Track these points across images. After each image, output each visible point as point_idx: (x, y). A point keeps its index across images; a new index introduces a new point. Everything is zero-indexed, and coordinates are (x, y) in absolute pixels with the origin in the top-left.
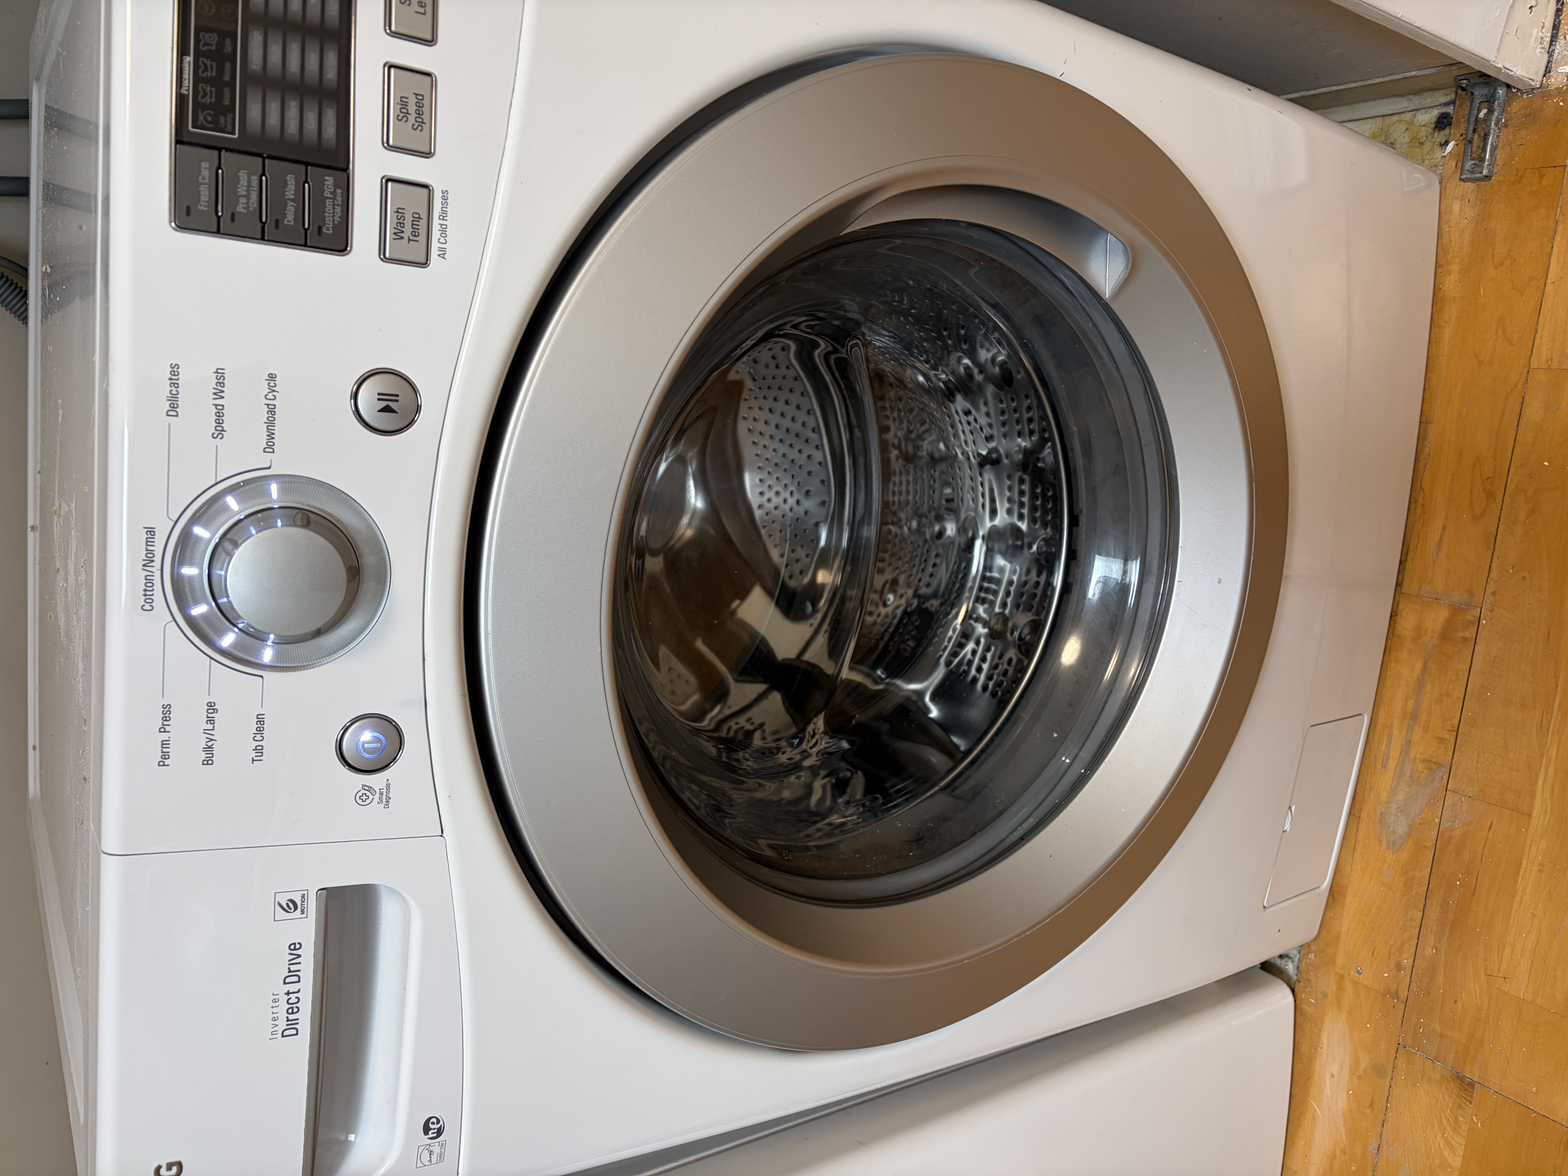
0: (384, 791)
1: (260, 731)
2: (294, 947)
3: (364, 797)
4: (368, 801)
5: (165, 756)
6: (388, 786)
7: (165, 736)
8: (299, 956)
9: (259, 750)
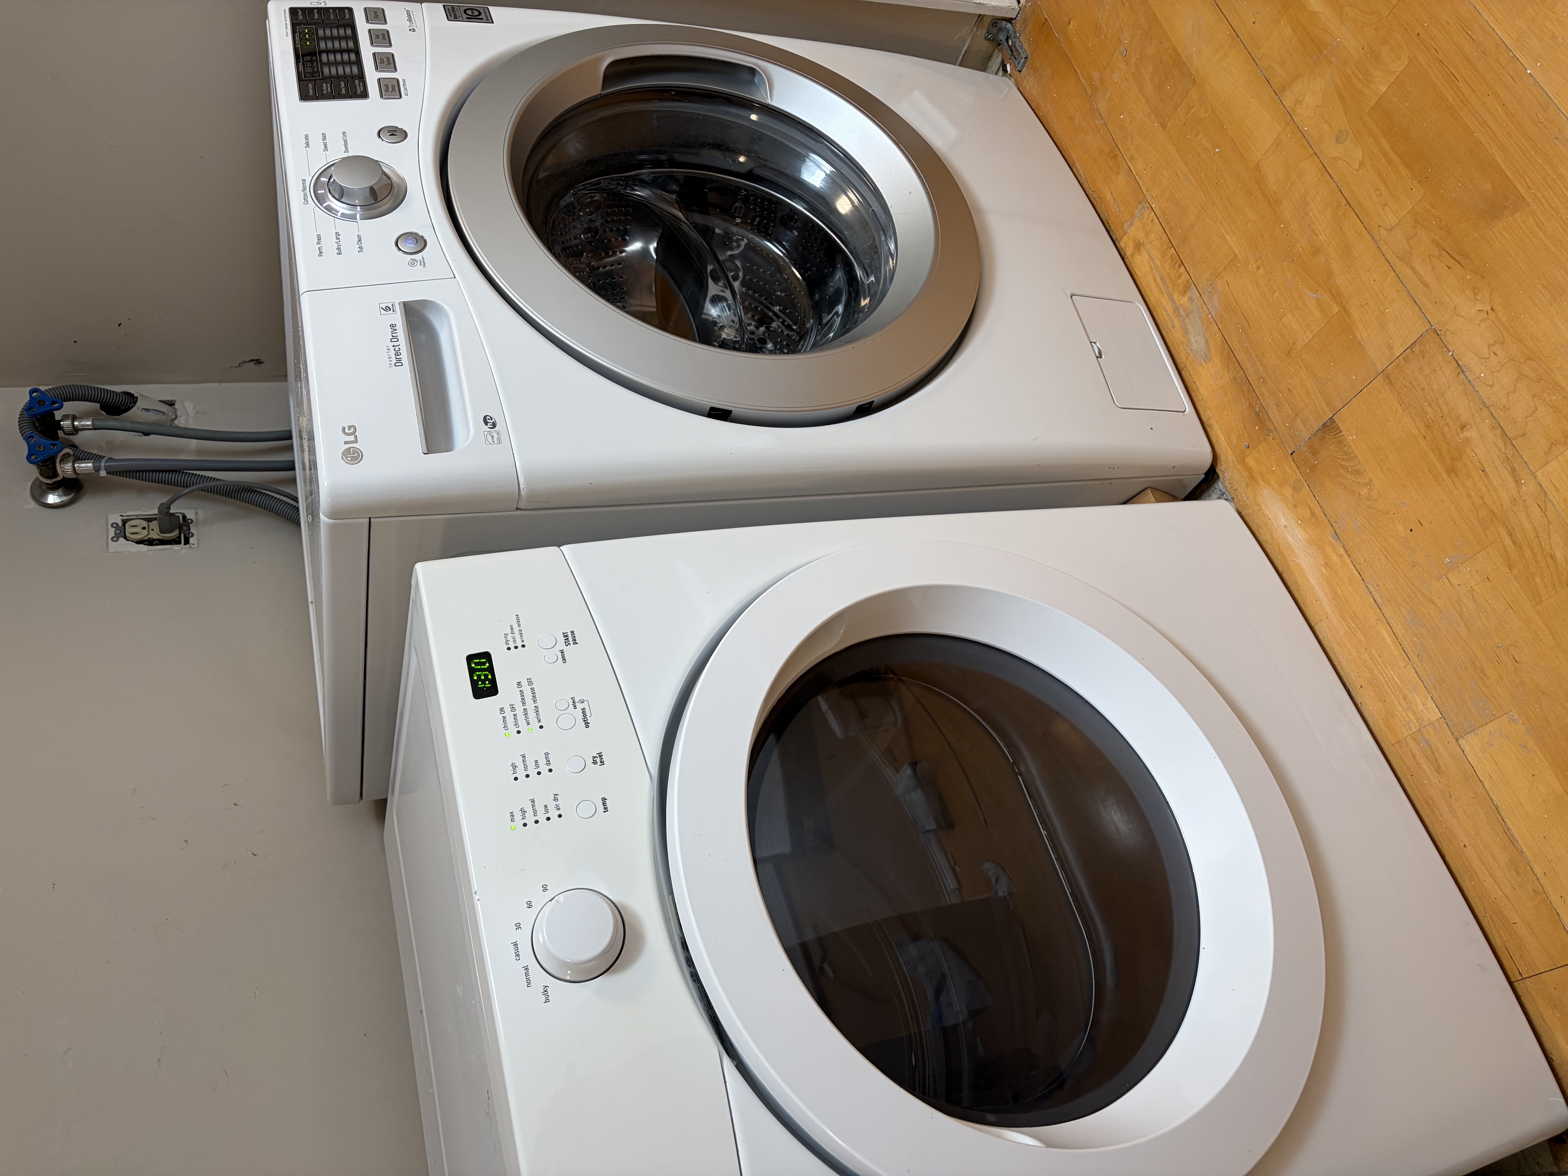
0: (422, 260)
1: (360, 241)
2: (392, 326)
3: (413, 263)
4: (415, 265)
5: (321, 253)
6: (423, 258)
7: (320, 246)
8: (396, 330)
9: (361, 248)
